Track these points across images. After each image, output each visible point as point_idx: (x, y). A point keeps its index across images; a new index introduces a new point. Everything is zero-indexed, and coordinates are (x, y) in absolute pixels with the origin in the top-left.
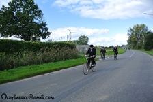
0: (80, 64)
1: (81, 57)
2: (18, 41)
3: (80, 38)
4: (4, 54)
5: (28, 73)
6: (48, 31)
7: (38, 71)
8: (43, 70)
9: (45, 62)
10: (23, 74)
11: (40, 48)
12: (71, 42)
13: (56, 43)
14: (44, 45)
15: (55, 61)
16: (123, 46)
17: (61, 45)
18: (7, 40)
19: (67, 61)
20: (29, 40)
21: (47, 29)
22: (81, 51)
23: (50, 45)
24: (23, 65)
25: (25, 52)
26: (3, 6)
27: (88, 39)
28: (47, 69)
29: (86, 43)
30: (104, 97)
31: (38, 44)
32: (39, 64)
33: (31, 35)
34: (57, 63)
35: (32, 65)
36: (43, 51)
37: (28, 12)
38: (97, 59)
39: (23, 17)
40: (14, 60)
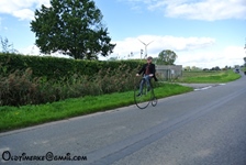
0: (161, 97)
1: (163, 85)
2: (65, 60)
3: (162, 55)
4: (45, 78)
5: (81, 109)
6: (111, 43)
7: (96, 106)
8: (103, 105)
9: (106, 92)
10: (74, 110)
11: (98, 71)
13: (123, 62)
14: (105, 65)
15: (121, 91)
16: (237, 66)
17: (131, 65)
18: (50, 58)
20: (82, 57)
21: (108, 40)
22: (163, 76)
23: (113, 65)
24: (72, 96)
25: (76, 75)
26: (43, 7)
27: (175, 56)
28: (110, 103)
29: (171, 62)
30: (205, 153)
31: (95, 64)
32: (96, 95)
33: (84, 49)
34: (126, 93)
35: (87, 97)
36: (103, 75)
37: (80, 13)
38: (191, 89)
39: (72, 22)
40: (60, 88)
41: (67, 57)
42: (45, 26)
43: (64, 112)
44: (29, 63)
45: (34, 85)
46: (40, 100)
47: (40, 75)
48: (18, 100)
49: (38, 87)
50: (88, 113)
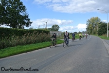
2: (8, 29)
3: (53, 27)
5: (15, 52)
7: (23, 50)
8: (26, 50)
9: (28, 44)
10: (11, 52)
11: (24, 34)
12: (46, 29)
13: (36, 30)
14: (27, 31)
15: (34, 43)
16: (83, 32)
17: (39, 31)
19: (44, 43)
20: (16, 27)
21: (29, 20)
23: (31, 31)
24: (11, 46)
25: (13, 36)
27: (59, 27)
28: (29, 49)
29: (57, 30)
31: (22, 31)
32: (23, 45)
33: (18, 24)
34: (37, 44)
35: (18, 46)
36: (26, 36)
37: (15, 7)
39: (11, 11)
40: (5, 42)
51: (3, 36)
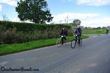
2: (31, 24)
3: (74, 22)
4: (22, 32)
5: (38, 45)
7: (45, 44)
8: (48, 44)
9: (50, 38)
10: (35, 46)
11: (46, 28)
12: (67, 24)
13: (57, 25)
14: (49, 26)
15: (56, 38)
16: (108, 27)
17: (61, 26)
18: (24, 23)
20: (38, 23)
21: (50, 15)
23: (53, 26)
24: (34, 40)
25: (36, 31)
26: (21, 0)
27: (80, 22)
28: (51, 43)
31: (44, 26)
32: (45, 39)
33: (40, 19)
35: (41, 40)
36: (48, 30)
37: (37, 3)
38: (88, 37)
39: (34, 7)
40: (29, 36)
41: (32, 22)
42: (22, 9)
43: (31, 47)
44: (15, 25)
45: (18, 35)
46: (20, 41)
47: (20, 31)
48: (11, 41)
49: (19, 36)
50: (42, 47)
51: (27, 31)
